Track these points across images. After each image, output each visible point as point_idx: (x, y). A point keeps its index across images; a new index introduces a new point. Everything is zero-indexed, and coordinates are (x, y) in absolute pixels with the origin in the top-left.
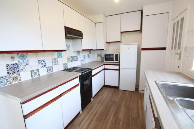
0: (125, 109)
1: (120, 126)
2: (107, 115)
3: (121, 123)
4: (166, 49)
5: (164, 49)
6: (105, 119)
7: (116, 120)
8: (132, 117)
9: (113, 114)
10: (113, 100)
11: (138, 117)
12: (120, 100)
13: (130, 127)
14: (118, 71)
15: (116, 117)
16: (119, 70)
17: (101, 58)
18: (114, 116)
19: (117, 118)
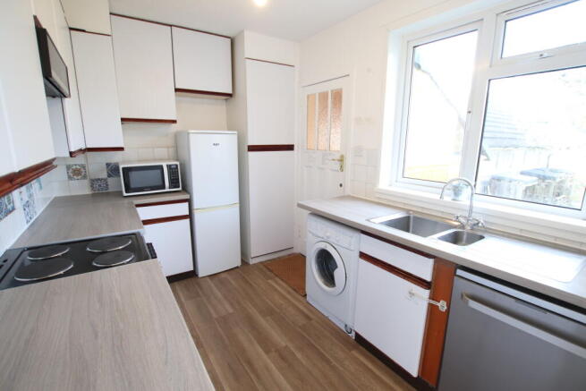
0: (268, 318)
1: (304, 362)
2: (249, 363)
3: (299, 355)
4: (295, 147)
5: (290, 148)
6: (258, 377)
7: (283, 358)
8: (300, 327)
9: (260, 350)
10: (215, 316)
11: (308, 317)
12: (231, 304)
13: (319, 347)
14: (188, 221)
15: (273, 350)
16: (190, 216)
17: (86, 182)
18: (267, 352)
19: (277, 351)
